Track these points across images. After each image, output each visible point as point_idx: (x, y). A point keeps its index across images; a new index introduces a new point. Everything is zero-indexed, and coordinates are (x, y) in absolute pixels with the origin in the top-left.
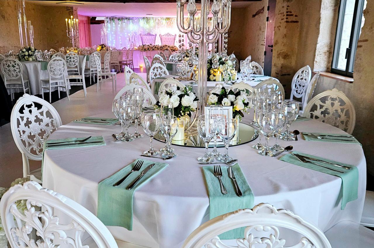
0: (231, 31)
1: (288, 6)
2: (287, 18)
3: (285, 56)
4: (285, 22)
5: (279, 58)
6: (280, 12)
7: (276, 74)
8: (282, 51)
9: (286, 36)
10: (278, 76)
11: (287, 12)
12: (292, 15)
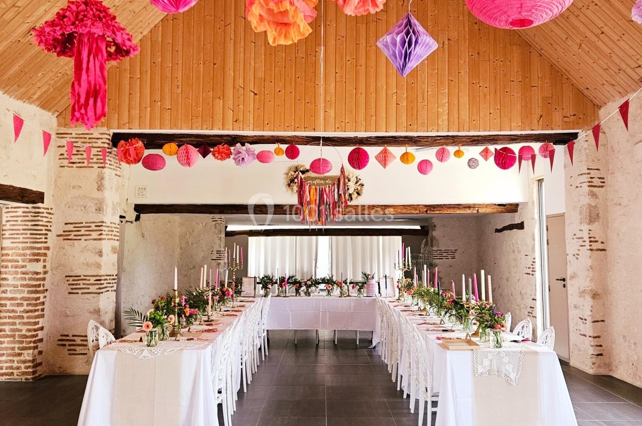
0: (455, 249)
1: (590, 230)
2: (590, 245)
3: (594, 294)
4: (588, 250)
5: (584, 297)
6: (575, 237)
7: (582, 319)
8: (588, 287)
9: (592, 268)
10: (586, 323)
11: (590, 238)
12: (596, 241)
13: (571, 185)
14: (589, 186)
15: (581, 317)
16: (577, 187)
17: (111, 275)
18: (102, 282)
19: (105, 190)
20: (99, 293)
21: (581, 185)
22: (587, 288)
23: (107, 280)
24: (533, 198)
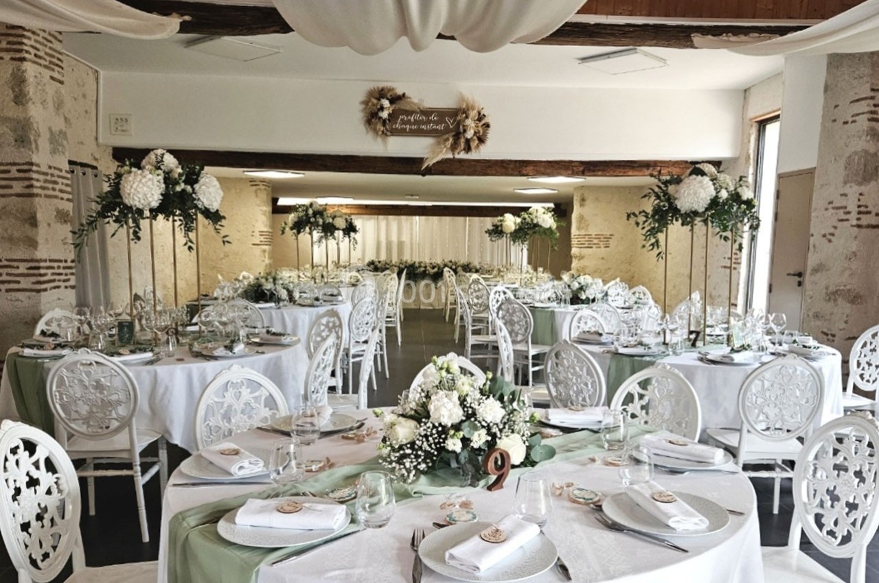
0: (609, 233)
1: (861, 194)
2: (858, 219)
3: (854, 297)
4: (852, 226)
5: (835, 300)
6: (831, 206)
7: (826, 334)
8: (845, 286)
9: (855, 256)
10: (833, 341)
11: (859, 206)
12: (869, 213)
13: (835, 121)
14: (869, 120)
15: (825, 330)
16: (846, 123)
17: (60, 261)
18: (42, 271)
19: (30, 103)
20: (39, 291)
21: (854, 118)
22: (842, 288)
23: (52, 268)
24: (748, 150)
